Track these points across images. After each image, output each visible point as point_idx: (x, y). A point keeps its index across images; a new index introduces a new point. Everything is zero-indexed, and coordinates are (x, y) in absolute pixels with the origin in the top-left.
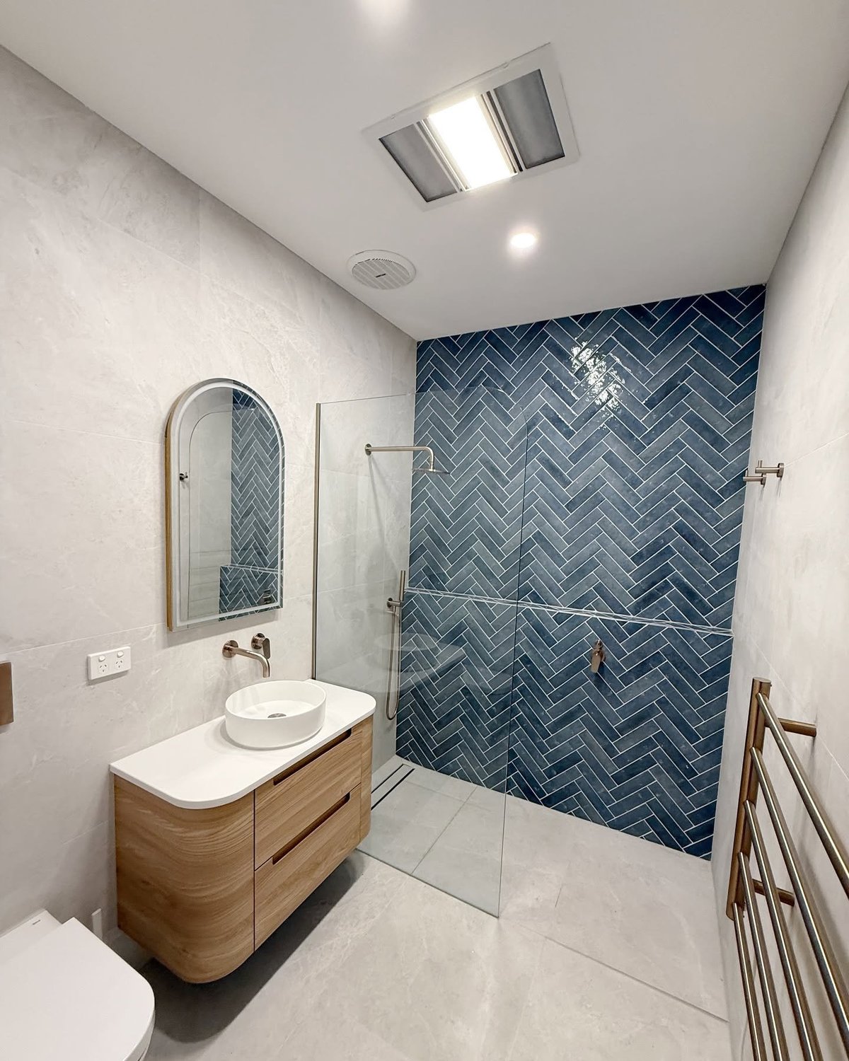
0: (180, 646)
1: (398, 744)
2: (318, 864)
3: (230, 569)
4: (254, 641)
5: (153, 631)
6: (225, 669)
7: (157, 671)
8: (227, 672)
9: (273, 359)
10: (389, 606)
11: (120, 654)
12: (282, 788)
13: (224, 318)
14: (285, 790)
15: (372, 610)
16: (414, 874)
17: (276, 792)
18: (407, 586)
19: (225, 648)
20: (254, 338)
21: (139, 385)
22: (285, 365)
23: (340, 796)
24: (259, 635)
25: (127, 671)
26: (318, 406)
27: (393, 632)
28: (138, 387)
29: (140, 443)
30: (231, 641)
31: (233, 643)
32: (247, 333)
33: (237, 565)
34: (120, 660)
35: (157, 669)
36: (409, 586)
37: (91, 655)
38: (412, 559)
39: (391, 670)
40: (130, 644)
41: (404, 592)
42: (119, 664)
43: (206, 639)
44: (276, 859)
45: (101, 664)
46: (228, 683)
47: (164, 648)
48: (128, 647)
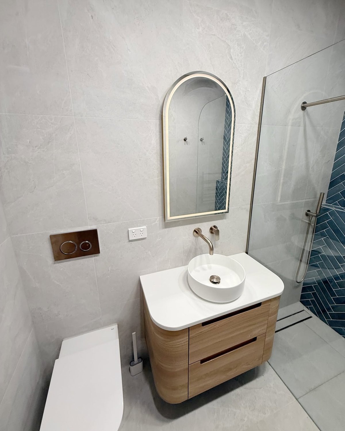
0: (171, 228)
1: (302, 297)
2: (230, 369)
3: (220, 181)
4: (211, 229)
5: (157, 220)
6: (194, 242)
7: (160, 239)
8: (195, 244)
9: (232, 50)
10: (307, 215)
11: (142, 230)
12: (207, 328)
13: (198, 28)
14: (210, 329)
15: (293, 217)
16: (299, 400)
17: (203, 330)
18: (324, 202)
19: (195, 231)
20: (219, 38)
21: (147, 87)
22: (240, 53)
23: (249, 338)
24: (215, 227)
25: (145, 238)
26: (265, 79)
27: (307, 233)
28: (147, 88)
29: (148, 121)
30: (198, 228)
31: (199, 229)
32: (214, 35)
33: (224, 180)
34: (142, 232)
35: (159, 239)
36: (326, 203)
37: (129, 229)
38: (332, 184)
39: (301, 261)
40: (147, 225)
41: (321, 207)
42: (141, 234)
43: (184, 226)
44: (202, 361)
45: (133, 233)
46: (196, 249)
47: (163, 228)
48: (145, 227)
